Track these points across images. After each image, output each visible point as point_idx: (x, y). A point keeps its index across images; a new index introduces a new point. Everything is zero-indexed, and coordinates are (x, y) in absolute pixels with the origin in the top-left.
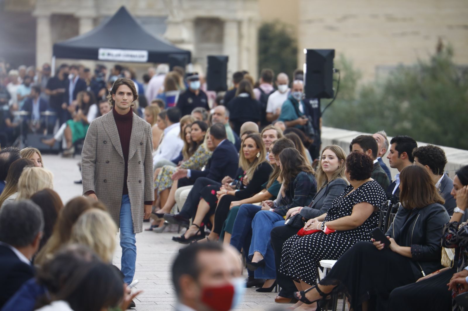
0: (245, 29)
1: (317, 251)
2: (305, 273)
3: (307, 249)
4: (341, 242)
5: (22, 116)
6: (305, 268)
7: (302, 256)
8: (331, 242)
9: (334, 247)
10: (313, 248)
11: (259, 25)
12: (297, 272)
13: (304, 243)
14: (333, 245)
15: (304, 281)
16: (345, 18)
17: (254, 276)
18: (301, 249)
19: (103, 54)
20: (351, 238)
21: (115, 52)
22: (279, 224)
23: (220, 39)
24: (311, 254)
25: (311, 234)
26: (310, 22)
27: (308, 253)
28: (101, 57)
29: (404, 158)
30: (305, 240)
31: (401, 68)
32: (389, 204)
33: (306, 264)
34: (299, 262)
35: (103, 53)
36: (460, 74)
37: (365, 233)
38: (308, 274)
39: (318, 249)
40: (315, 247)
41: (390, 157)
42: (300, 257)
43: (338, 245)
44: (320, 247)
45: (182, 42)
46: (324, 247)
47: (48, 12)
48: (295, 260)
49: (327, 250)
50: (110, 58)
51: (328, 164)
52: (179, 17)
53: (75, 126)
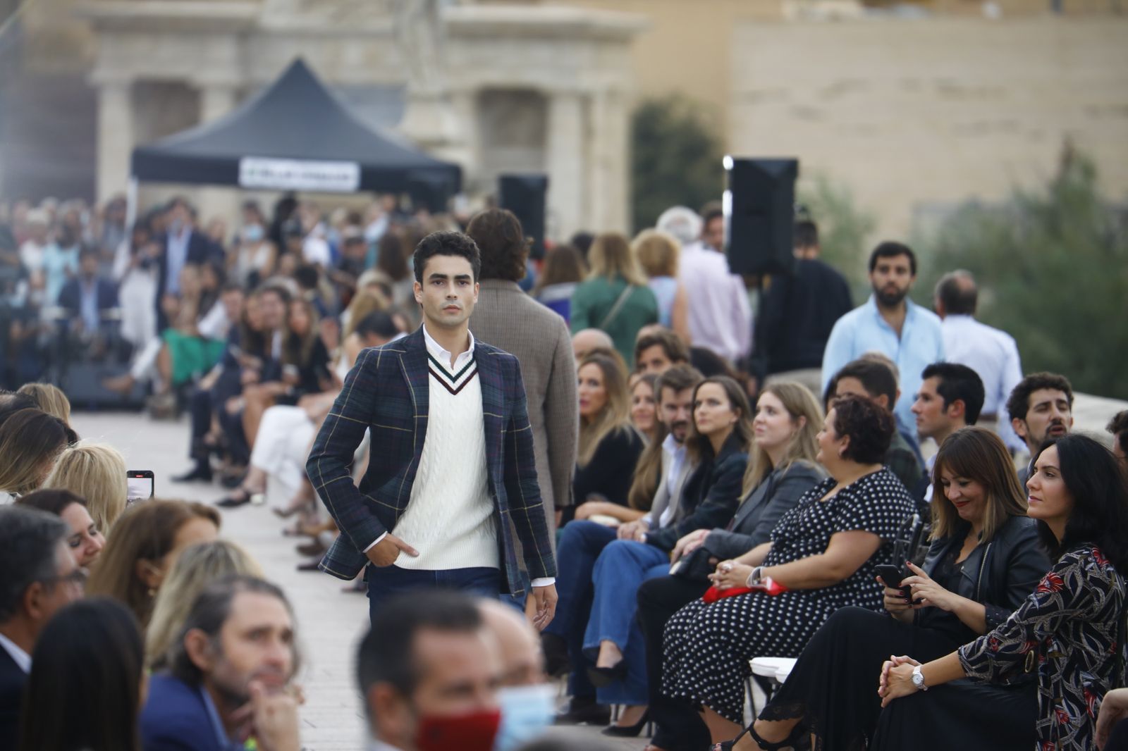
0: (599, 115)
1: (749, 638)
2: (718, 691)
3: (727, 634)
4: (807, 615)
6: (721, 681)
7: (715, 651)
8: (784, 617)
9: (790, 629)
10: (741, 632)
11: (633, 105)
12: (701, 688)
13: (720, 619)
14: (787, 622)
15: (716, 709)
16: (840, 88)
18: (712, 633)
19: (252, 173)
20: (830, 605)
21: (280, 167)
22: (657, 572)
23: (539, 138)
24: (735, 645)
25: (734, 597)
26: (753, 97)
27: (728, 643)
28: (246, 179)
29: (955, 414)
30: (721, 613)
31: (972, 209)
32: (914, 524)
33: (724, 671)
34: (708, 665)
35: (252, 170)
36: (1116, 223)
37: (862, 595)
38: (727, 695)
39: (753, 633)
40: (745, 629)
41: (919, 410)
42: (709, 654)
43: (799, 623)
44: (758, 629)
45: (442, 143)
46: (767, 628)
47: (128, 74)
48: (698, 660)
49: (775, 634)
50: (267, 181)
51: (764, 428)
52: (435, 83)
53: (182, 346)
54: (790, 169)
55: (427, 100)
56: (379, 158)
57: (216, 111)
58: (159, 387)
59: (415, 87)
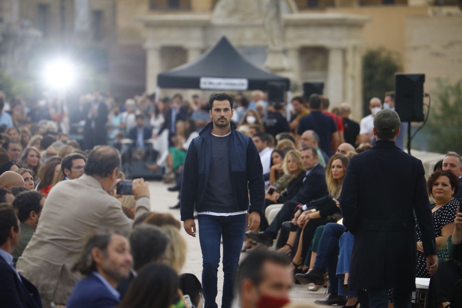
0: (350, 57)
4: (423, 260)
5: (127, 144)
11: (364, 53)
16: (451, 44)
17: (337, 293)
19: (205, 83)
21: (216, 81)
23: (325, 67)
26: (415, 48)
28: (202, 86)
35: (205, 82)
43: (419, 264)
45: (283, 70)
47: (158, 45)
50: (211, 87)
52: (279, 46)
53: (176, 153)
54: (421, 78)
55: (276, 52)
56: (256, 77)
57: (194, 58)
58: (168, 170)
59: (271, 47)
